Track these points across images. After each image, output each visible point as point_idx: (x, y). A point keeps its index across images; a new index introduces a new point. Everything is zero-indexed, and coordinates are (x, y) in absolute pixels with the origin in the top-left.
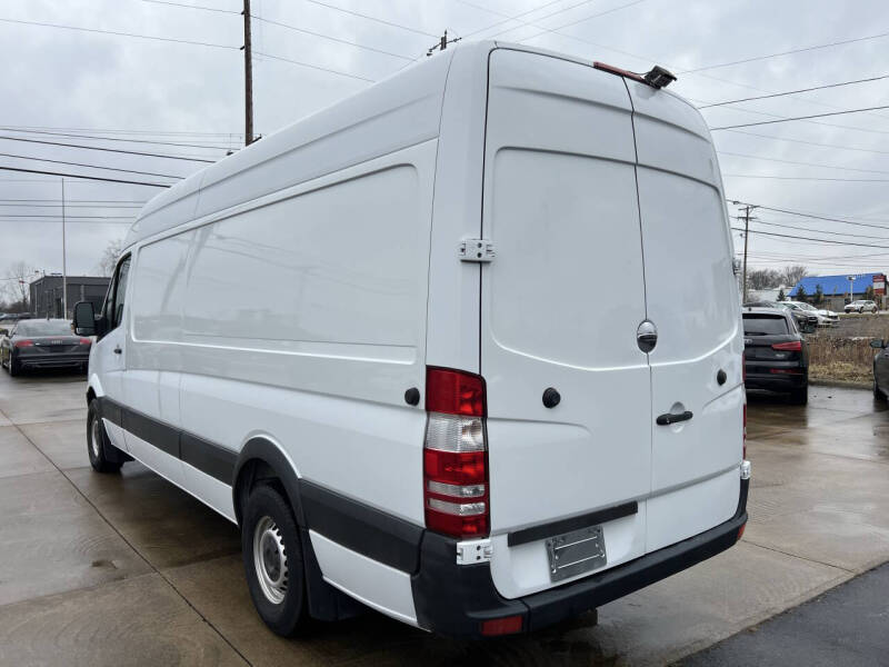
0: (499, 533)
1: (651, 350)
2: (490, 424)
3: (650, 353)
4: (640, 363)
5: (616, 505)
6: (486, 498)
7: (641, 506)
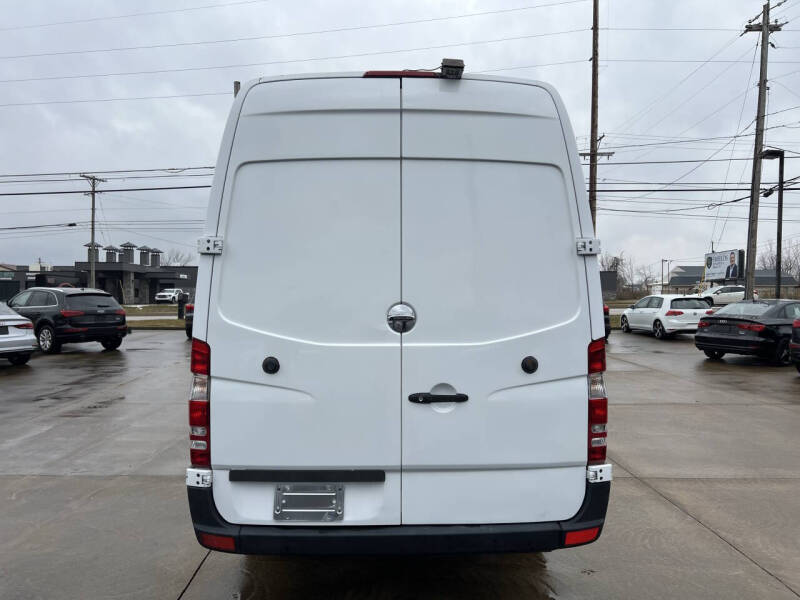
0: (221, 468)
1: (405, 331)
2: (214, 383)
3: (404, 334)
4: (392, 341)
5: (353, 469)
6: (207, 438)
7: (389, 477)
